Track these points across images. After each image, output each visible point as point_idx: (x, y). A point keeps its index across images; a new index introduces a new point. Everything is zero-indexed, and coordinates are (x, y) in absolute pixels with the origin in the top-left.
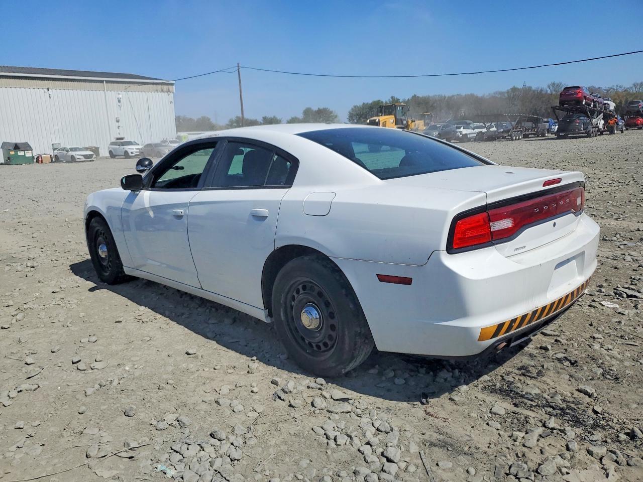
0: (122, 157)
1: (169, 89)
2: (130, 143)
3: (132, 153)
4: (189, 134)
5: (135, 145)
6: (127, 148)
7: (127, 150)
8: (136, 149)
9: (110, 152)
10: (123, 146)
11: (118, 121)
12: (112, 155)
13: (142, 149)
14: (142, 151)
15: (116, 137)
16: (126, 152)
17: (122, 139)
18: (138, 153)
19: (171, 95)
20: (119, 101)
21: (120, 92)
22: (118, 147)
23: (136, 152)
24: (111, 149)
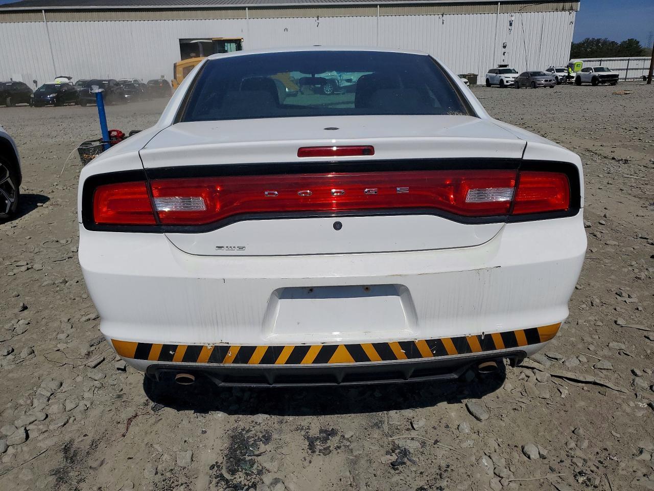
0: (498, 86)
1: (572, 7)
2: (509, 71)
3: (507, 82)
4: (584, 61)
5: (514, 73)
6: (503, 76)
7: (503, 78)
8: (513, 78)
9: (487, 80)
10: (500, 74)
11: (504, 47)
12: (489, 84)
13: (517, 78)
14: (517, 80)
15: (499, 64)
16: (502, 81)
17: (505, 66)
18: (513, 83)
19: (574, 13)
20: (511, 24)
21: (513, 14)
22: (495, 75)
23: (512, 81)
24: (488, 77)
